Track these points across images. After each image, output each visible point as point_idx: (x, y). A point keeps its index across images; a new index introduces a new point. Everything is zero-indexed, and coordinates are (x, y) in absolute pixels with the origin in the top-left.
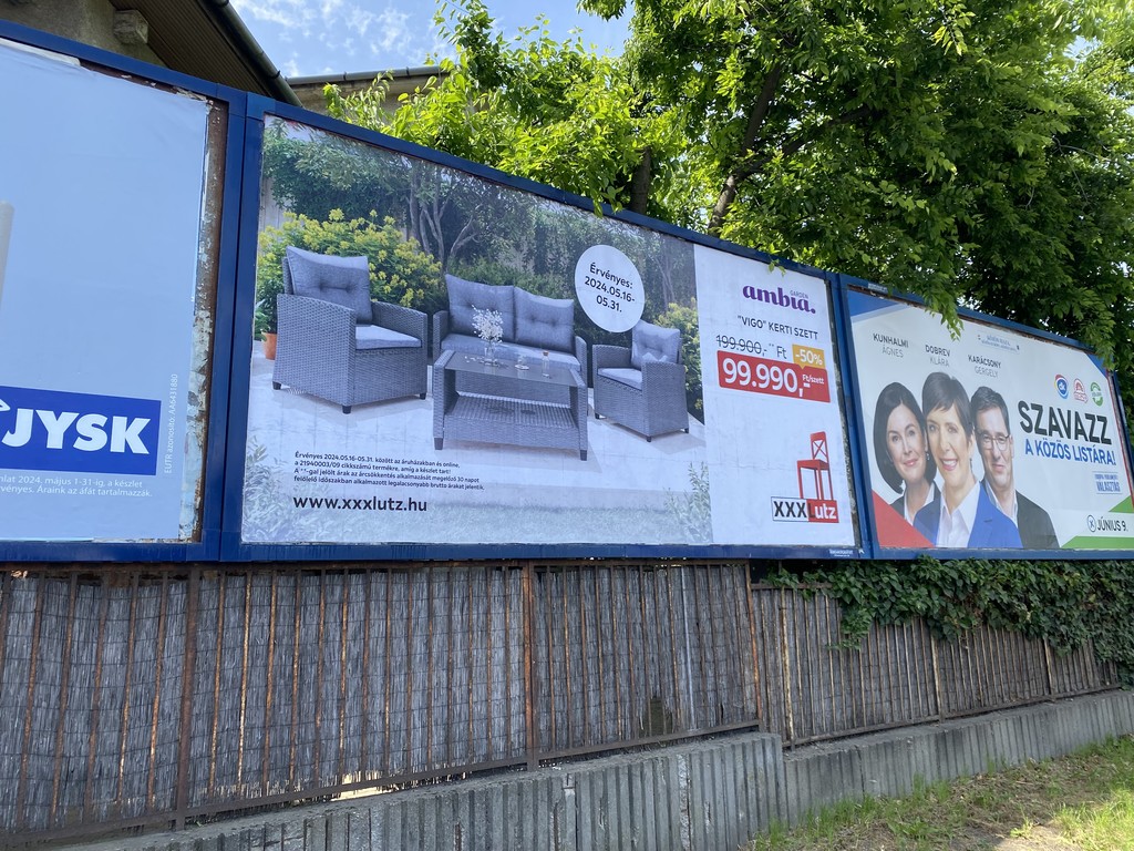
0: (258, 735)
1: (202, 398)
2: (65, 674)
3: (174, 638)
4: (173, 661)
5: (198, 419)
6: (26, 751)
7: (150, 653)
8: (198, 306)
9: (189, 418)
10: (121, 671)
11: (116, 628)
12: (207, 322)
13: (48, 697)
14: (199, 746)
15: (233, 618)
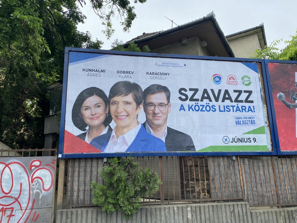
0: (290, 191)
1: (268, 122)
2: (255, 177)
3: (271, 171)
4: (272, 175)
5: (268, 127)
6: (252, 190)
7: (268, 173)
8: (263, 104)
9: (266, 126)
10: (264, 176)
11: (261, 168)
12: (266, 107)
13: (253, 180)
14: (280, 192)
15: (280, 166)
